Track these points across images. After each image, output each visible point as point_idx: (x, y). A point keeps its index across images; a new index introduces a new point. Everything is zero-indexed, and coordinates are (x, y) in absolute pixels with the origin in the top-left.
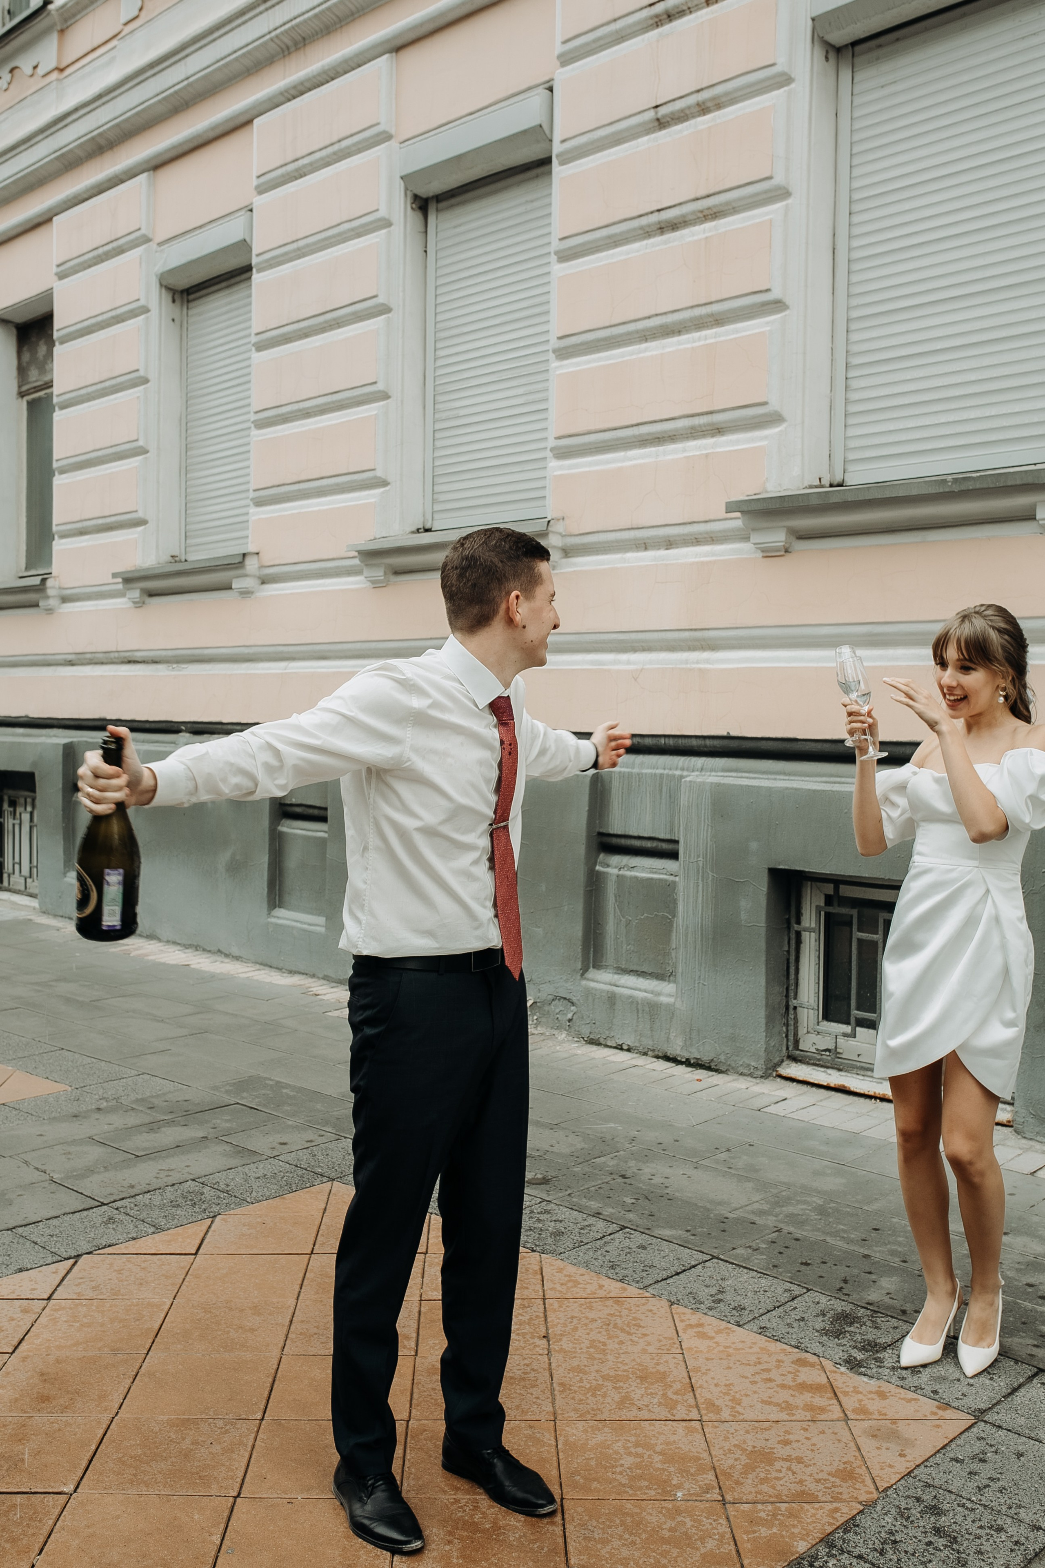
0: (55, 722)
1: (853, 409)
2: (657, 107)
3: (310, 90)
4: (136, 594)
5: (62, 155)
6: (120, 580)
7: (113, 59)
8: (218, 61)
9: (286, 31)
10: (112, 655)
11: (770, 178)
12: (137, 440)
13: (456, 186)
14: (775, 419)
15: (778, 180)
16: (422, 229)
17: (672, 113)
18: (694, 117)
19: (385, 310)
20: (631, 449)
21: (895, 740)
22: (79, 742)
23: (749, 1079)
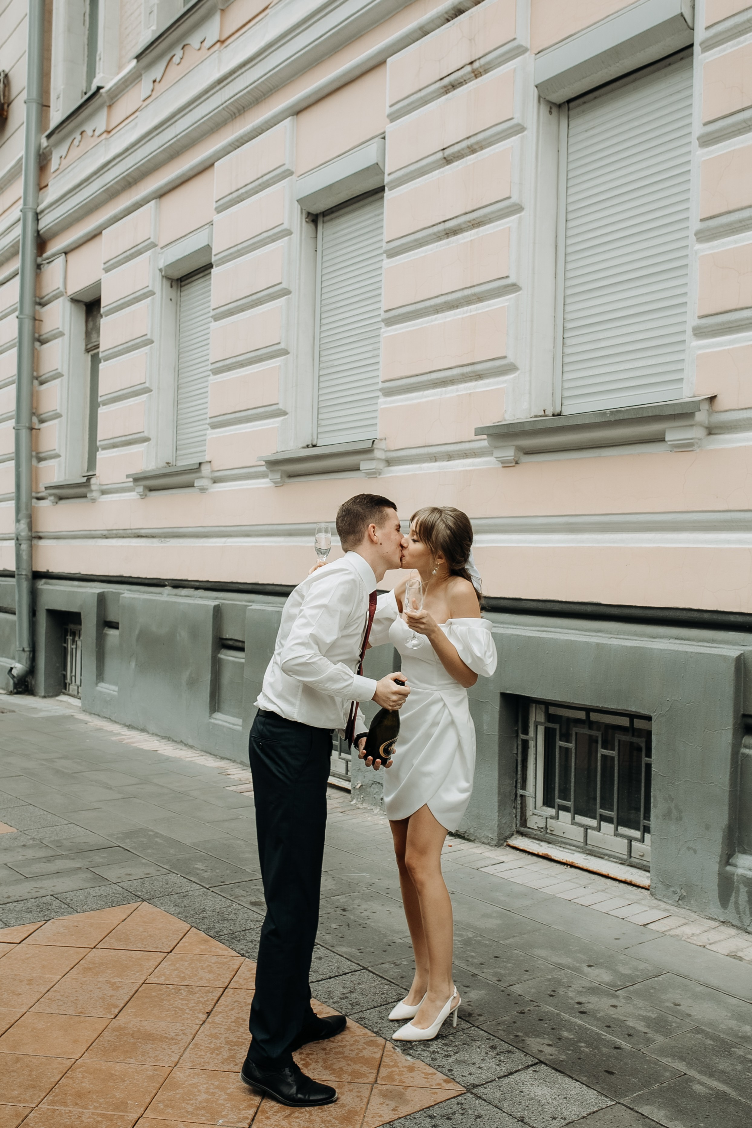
0: (95, 578)
1: (567, 360)
2: (444, 149)
3: (247, 142)
4: (140, 489)
5: (107, 189)
6: (131, 480)
7: (136, 124)
8: (193, 124)
9: (232, 103)
10: (129, 532)
11: (509, 198)
12: (145, 383)
13: (333, 205)
14: (511, 368)
15: (515, 199)
16: (314, 236)
17: (453, 154)
18: (467, 156)
19: (286, 292)
20: (427, 390)
21: (580, 600)
22: (108, 592)
23: (488, 847)
